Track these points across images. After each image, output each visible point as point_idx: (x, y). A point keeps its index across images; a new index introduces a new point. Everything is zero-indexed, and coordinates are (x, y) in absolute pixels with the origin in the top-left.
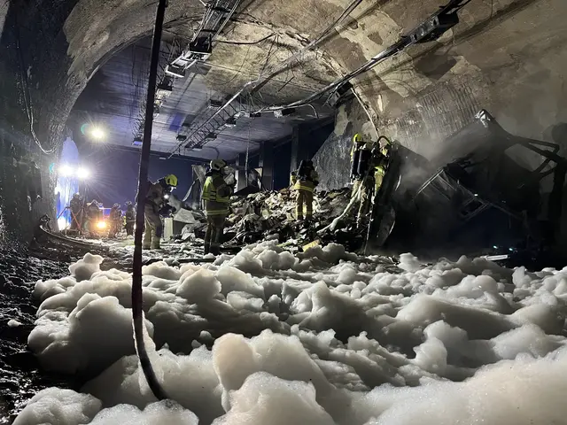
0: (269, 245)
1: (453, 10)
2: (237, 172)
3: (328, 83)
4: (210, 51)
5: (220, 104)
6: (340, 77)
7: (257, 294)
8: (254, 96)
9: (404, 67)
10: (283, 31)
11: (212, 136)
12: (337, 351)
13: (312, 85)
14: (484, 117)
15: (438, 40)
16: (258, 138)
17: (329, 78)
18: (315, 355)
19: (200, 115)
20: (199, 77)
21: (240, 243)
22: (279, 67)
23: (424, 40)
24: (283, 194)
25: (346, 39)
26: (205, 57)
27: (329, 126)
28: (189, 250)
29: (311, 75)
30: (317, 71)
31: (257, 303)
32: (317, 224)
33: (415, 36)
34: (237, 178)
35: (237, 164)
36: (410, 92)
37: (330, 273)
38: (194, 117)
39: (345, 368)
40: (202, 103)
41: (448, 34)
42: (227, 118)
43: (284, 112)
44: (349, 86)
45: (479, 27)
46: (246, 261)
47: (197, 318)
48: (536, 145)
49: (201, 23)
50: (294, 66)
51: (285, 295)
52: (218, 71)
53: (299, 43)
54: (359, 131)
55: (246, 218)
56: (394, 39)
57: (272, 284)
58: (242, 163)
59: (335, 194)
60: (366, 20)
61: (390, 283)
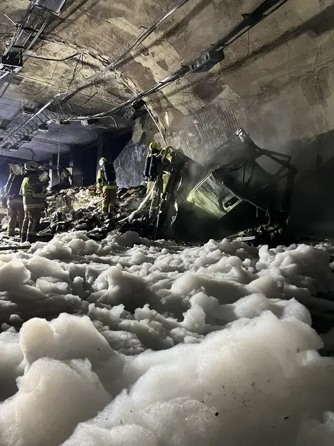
0: (77, 235)
1: (221, 48)
2: (51, 171)
3: (125, 99)
4: (21, 65)
5: (33, 111)
6: (136, 95)
7: (62, 278)
8: (63, 106)
9: (185, 90)
10: (87, 52)
11: (27, 139)
12: (125, 322)
13: (113, 100)
14: (241, 134)
15: (210, 71)
16: (68, 142)
17: (127, 95)
18: (107, 327)
19: (15, 120)
20: (12, 86)
21: (54, 231)
22: (84, 83)
23: (199, 70)
24: (90, 190)
25: (140, 64)
26: (17, 69)
27: (128, 134)
28: (8, 238)
29: (112, 92)
30: (117, 89)
31: (62, 286)
32: (118, 215)
33: (193, 66)
34: (51, 176)
35: (51, 164)
36: (189, 111)
37: (126, 256)
38: (10, 121)
39: (130, 335)
40: (17, 109)
41: (217, 67)
42: (40, 124)
43: (90, 122)
44: (142, 103)
45: (239, 63)
46: (57, 248)
47: (8, 303)
48: (276, 156)
49: (12, 39)
50: (98, 82)
51: (88, 277)
52: (30, 82)
53: (101, 64)
54: (152, 140)
55: (59, 210)
56: (177, 67)
57: (77, 268)
58: (55, 163)
59: (133, 190)
60: (155, 49)
61: (169, 263)
